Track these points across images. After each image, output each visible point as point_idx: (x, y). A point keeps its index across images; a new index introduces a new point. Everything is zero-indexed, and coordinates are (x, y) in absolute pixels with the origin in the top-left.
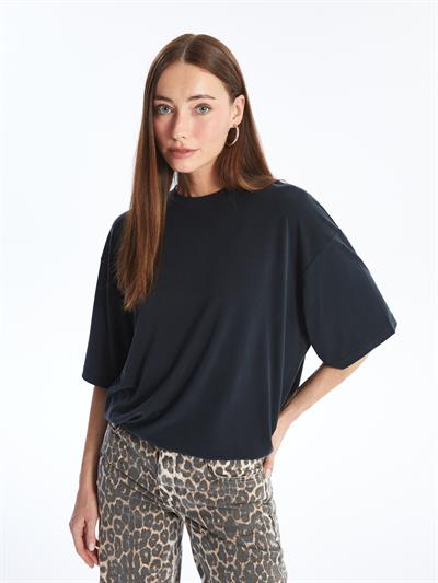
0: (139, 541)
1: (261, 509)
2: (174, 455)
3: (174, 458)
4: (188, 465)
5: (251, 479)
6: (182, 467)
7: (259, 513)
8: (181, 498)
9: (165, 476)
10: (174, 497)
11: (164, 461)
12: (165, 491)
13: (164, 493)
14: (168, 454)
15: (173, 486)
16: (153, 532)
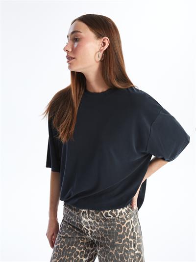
0: (70, 252)
1: (128, 237)
2: (86, 211)
3: (87, 212)
4: (93, 214)
5: (122, 218)
6: (90, 215)
7: (127, 239)
8: (93, 231)
9: (84, 221)
10: (91, 231)
11: (83, 214)
12: (87, 228)
13: (86, 230)
14: (83, 210)
15: (89, 225)
16: (77, 250)
